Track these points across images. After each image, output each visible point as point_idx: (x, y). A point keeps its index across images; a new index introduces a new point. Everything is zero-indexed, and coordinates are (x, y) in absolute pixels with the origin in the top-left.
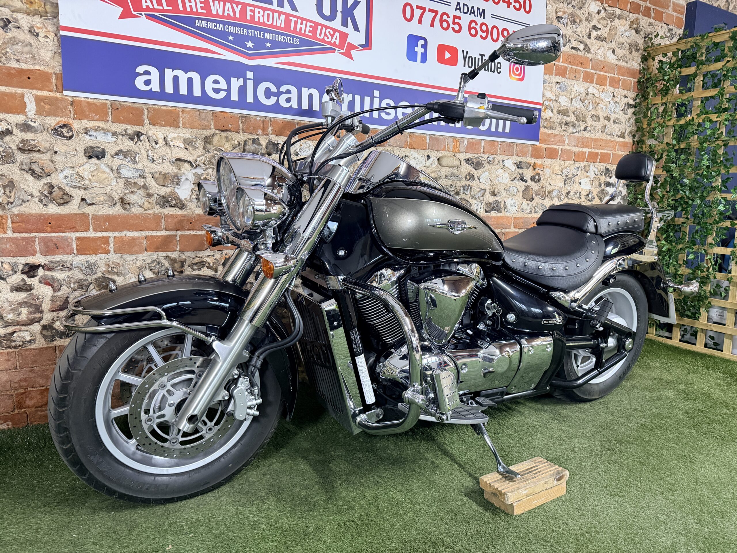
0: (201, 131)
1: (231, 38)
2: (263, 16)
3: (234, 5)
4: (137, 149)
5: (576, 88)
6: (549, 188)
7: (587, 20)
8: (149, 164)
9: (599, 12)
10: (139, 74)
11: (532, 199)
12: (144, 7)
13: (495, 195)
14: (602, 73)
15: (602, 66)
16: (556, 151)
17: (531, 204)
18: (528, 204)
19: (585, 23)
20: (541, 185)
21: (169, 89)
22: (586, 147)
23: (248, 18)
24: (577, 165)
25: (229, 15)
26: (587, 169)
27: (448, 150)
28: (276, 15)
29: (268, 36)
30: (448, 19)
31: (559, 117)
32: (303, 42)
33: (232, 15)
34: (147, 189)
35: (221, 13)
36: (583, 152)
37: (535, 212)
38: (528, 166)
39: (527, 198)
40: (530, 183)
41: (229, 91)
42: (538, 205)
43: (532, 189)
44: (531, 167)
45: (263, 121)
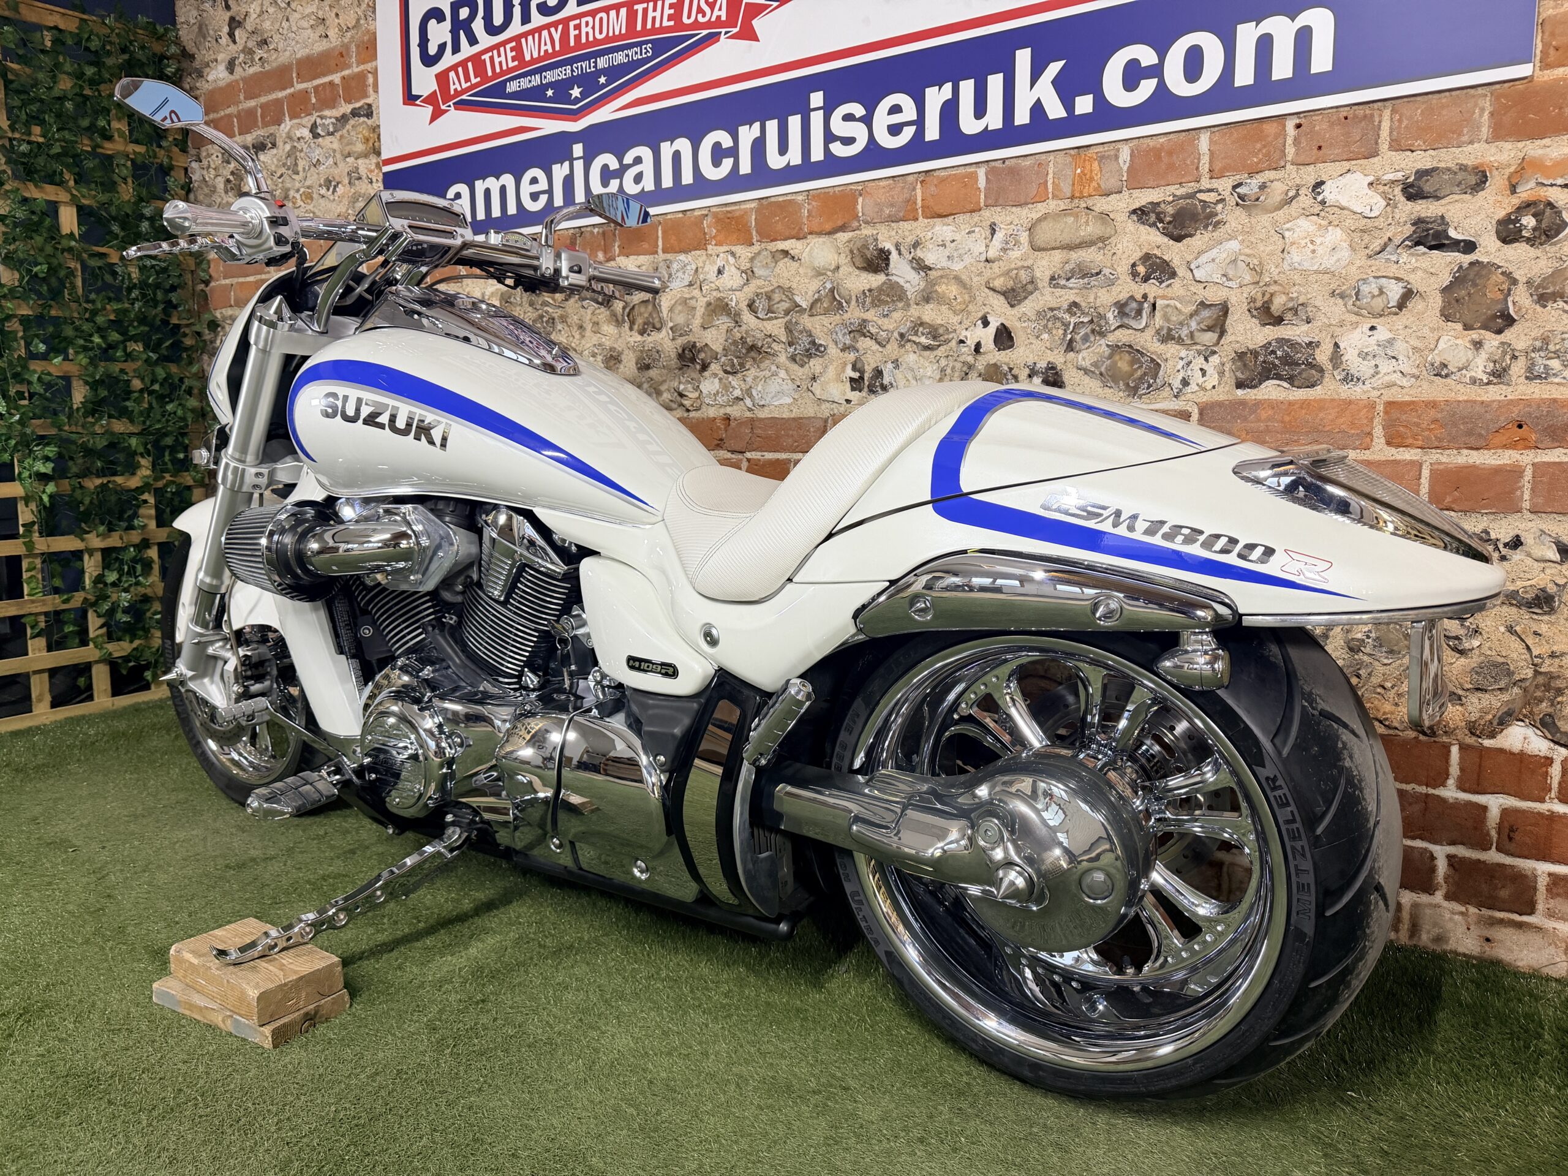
1: (550, 93)
2: (593, 28)
3: (553, 30)
11: (1504, 321)
12: (452, 92)
13: (1278, 321)
17: (1492, 341)
18: (1478, 345)
21: (481, 213)
23: (572, 43)
25: (546, 51)
27: (1055, 197)
28: (613, 13)
29: (602, 63)
32: (660, 47)
33: (550, 51)
35: (535, 55)
37: (1532, 376)
38: (1473, 179)
39: (1468, 317)
40: (1490, 249)
41: (550, 192)
42: (1546, 341)
43: (1507, 275)
44: (1497, 183)
45: (604, 233)
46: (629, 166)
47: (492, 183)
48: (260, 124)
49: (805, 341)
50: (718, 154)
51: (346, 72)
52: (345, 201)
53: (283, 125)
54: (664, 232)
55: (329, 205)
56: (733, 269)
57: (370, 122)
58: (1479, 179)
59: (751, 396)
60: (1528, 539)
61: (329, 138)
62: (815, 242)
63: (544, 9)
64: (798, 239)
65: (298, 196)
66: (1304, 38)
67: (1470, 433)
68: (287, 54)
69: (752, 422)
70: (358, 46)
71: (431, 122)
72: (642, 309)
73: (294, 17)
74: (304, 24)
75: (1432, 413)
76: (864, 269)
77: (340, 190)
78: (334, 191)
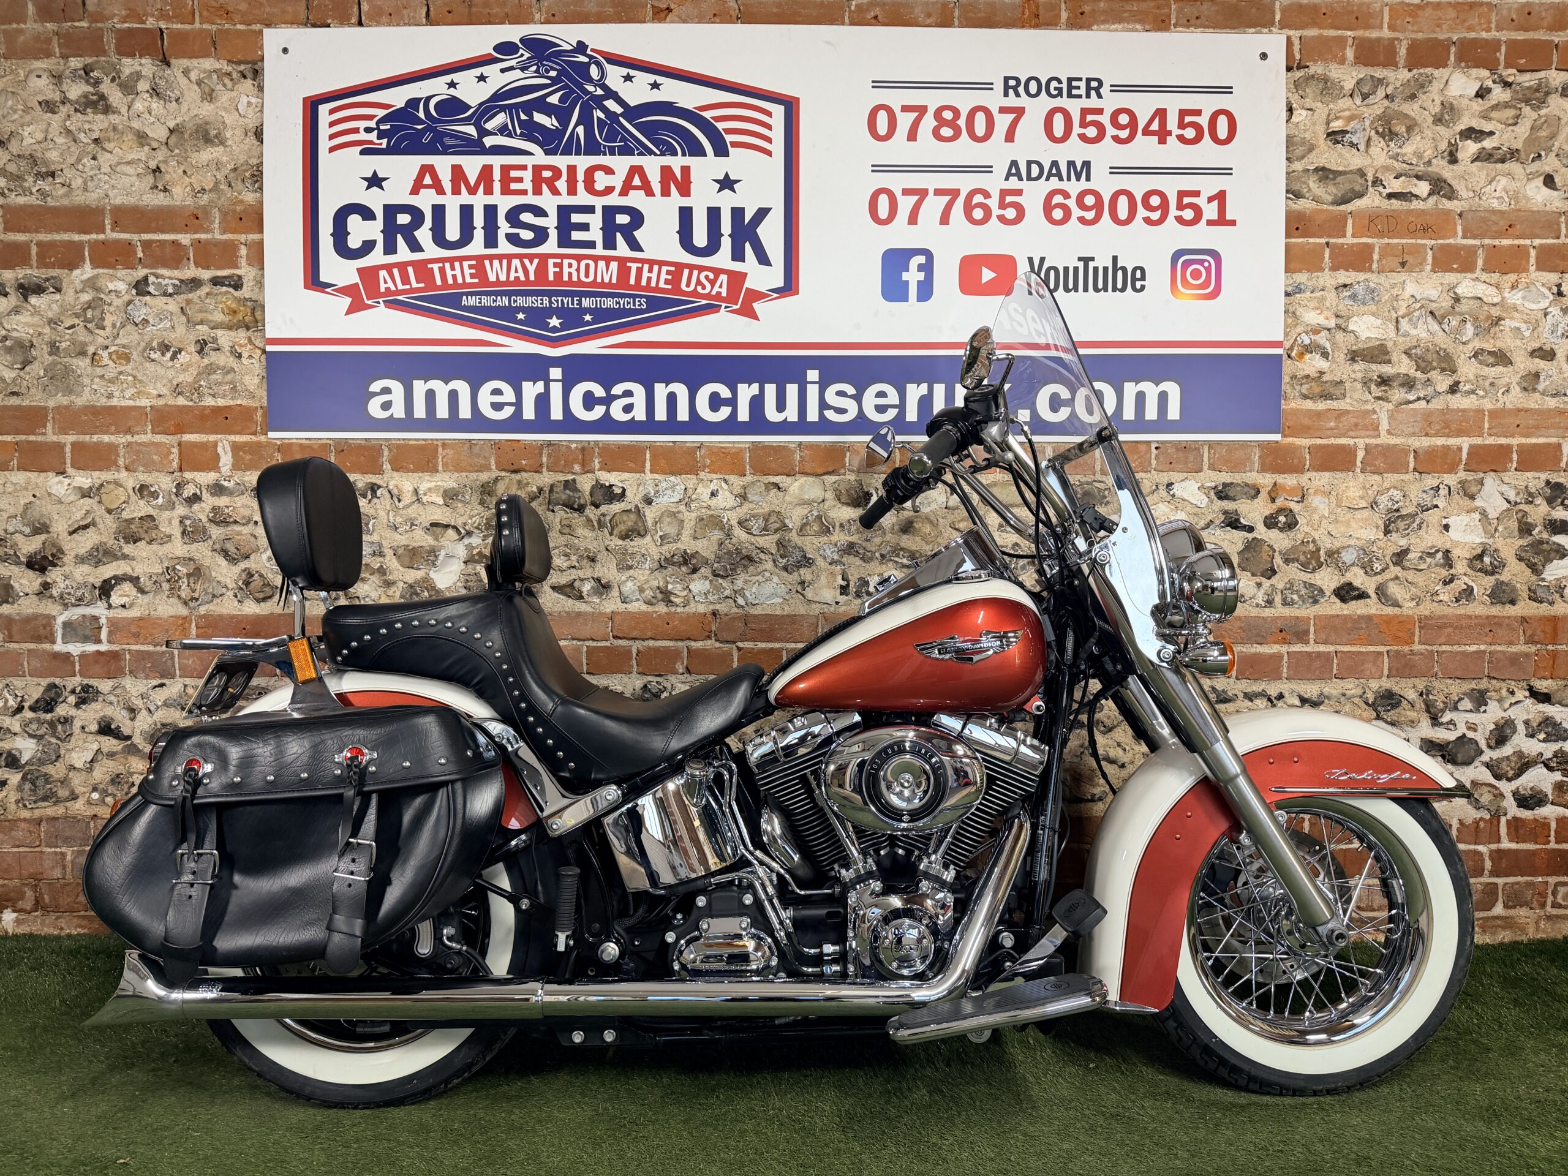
0: (473, 476)
1: (521, 316)
2: (578, 270)
3: (526, 261)
4: (372, 512)
5: (1411, 288)
6: (1326, 544)
7: (1438, 120)
8: (388, 533)
9: (1482, 93)
10: (375, 394)
11: (1271, 572)
12: (382, 290)
14: (1506, 242)
15: (1503, 224)
16: (1350, 452)
17: (1266, 584)
18: (1259, 585)
19: (1429, 130)
20: (1300, 536)
21: (420, 412)
22: (1460, 433)
23: (551, 278)
24: (1431, 481)
25: (517, 278)
26: (1473, 489)
28: (602, 264)
29: (587, 303)
30: (988, 201)
31: (1356, 367)
32: (654, 303)
34: (384, 574)
36: (1447, 448)
37: (1285, 603)
38: (1253, 492)
39: (1254, 569)
40: (1261, 532)
41: (518, 404)
42: (1292, 585)
43: (1270, 546)
44: (1264, 494)
45: (583, 449)
46: (617, 397)
47: (436, 384)
48: (34, 262)
49: (798, 555)
50: (715, 402)
51: (203, 236)
52: (193, 371)
53: (77, 272)
54: (654, 457)
55: (162, 371)
56: (727, 493)
57: (237, 294)
58: (1254, 492)
59: (744, 596)
60: (1286, 695)
61: (165, 299)
62: (803, 479)
63: (513, 239)
64: (788, 475)
65: (105, 354)
66: (1163, 397)
67: (1258, 635)
68: (95, 196)
69: (746, 619)
70: (224, 214)
71: (348, 312)
72: (625, 518)
73: (104, 159)
74: (129, 170)
75: (1238, 624)
76: (848, 504)
77: (183, 358)
78: (173, 358)
